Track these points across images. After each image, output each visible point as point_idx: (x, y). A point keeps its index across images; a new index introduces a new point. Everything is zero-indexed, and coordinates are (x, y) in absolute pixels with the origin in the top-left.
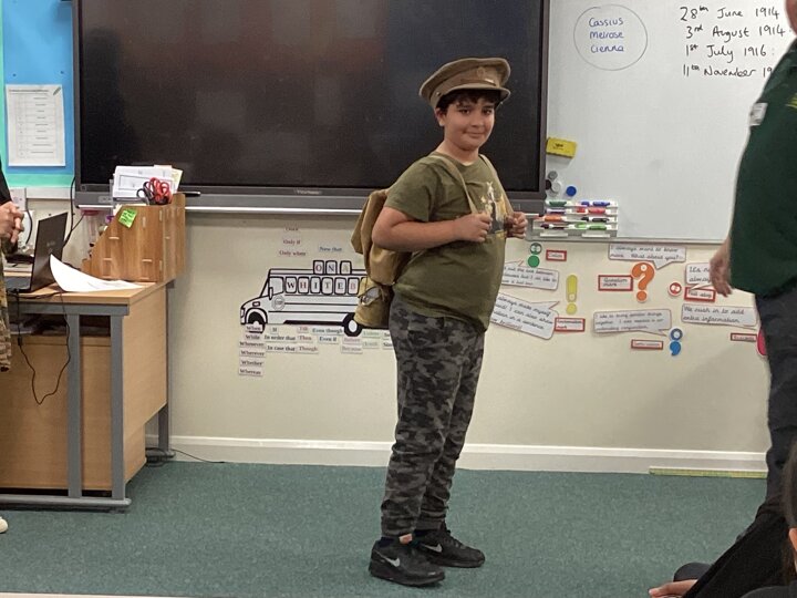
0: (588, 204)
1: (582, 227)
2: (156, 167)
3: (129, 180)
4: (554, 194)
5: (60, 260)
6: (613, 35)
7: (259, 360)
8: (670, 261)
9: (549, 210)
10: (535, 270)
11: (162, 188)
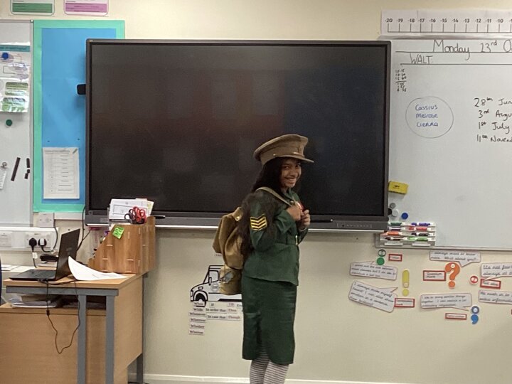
0: (416, 225)
1: (412, 239)
2: (137, 200)
3: (119, 208)
4: (394, 217)
5: (75, 259)
6: (431, 116)
7: (201, 324)
8: (471, 261)
9: (391, 228)
10: (381, 267)
11: (140, 213)
